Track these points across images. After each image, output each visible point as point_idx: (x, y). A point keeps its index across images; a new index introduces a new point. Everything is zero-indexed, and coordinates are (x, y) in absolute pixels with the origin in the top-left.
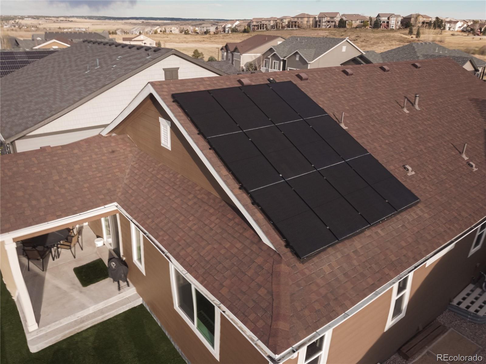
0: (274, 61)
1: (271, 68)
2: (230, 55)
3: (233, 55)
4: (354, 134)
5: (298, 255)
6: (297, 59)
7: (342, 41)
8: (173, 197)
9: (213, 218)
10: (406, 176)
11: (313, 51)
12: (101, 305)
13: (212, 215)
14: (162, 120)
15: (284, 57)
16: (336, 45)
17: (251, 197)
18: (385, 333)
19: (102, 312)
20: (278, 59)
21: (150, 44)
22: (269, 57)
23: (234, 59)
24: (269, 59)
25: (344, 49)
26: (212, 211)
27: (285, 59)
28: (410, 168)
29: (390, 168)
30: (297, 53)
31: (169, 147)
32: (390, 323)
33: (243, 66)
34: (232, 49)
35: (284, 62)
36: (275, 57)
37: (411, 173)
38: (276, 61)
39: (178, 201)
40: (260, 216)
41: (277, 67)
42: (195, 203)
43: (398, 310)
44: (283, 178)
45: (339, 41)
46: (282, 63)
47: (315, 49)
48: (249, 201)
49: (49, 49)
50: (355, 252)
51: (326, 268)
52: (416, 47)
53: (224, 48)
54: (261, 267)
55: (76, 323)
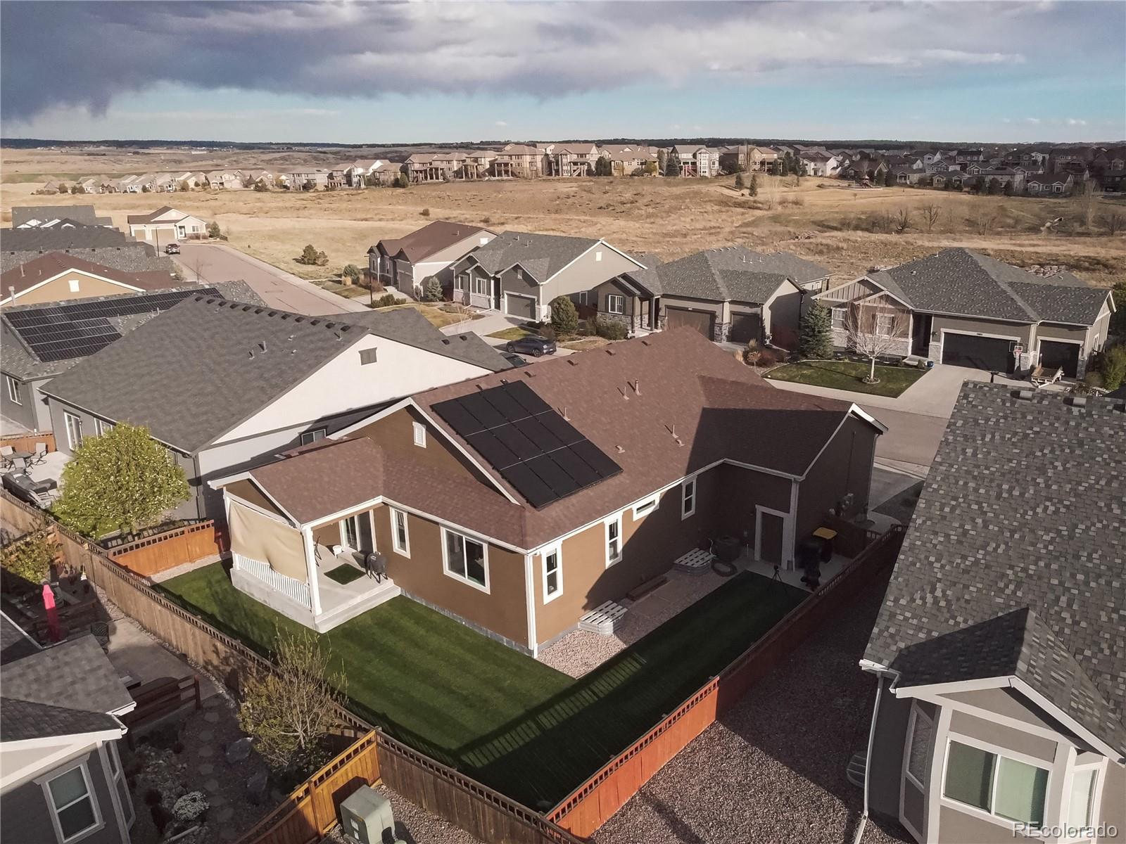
0: (477, 279)
1: (474, 291)
2: (389, 264)
3: (395, 264)
4: (575, 425)
5: (535, 507)
6: (520, 277)
7: (595, 243)
8: (435, 484)
9: (473, 494)
10: (617, 454)
11: (545, 263)
12: (366, 596)
13: (471, 492)
14: (415, 424)
15: (497, 273)
16: (584, 251)
17: (501, 474)
18: (606, 571)
19: (368, 600)
20: (485, 275)
21: (193, 227)
22: (468, 271)
23: (398, 271)
24: (468, 275)
25: (599, 256)
26: (470, 490)
27: (498, 276)
28: (621, 448)
29: (604, 449)
30: (517, 268)
31: (424, 445)
32: (608, 563)
33: (418, 284)
34: (392, 252)
35: (497, 281)
36: (480, 272)
37: (621, 450)
38: (481, 279)
39: (440, 487)
40: (507, 485)
41: (484, 289)
42: (456, 487)
43: (615, 555)
44: (521, 460)
45: (588, 243)
46: (492, 282)
47: (549, 259)
48: (500, 476)
49: (98, 298)
50: (573, 505)
51: (554, 514)
52: (709, 258)
53: (376, 250)
54: (513, 516)
55: (349, 610)
